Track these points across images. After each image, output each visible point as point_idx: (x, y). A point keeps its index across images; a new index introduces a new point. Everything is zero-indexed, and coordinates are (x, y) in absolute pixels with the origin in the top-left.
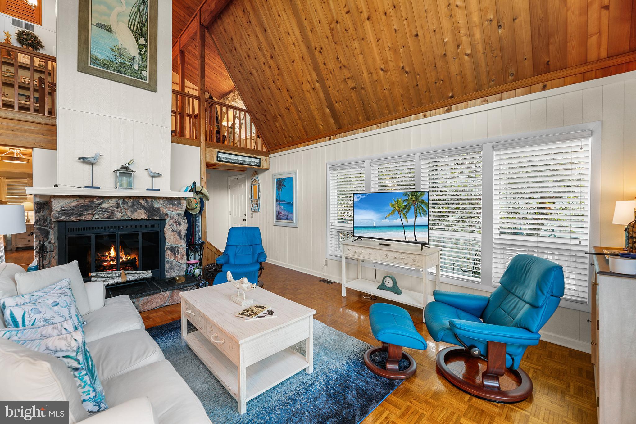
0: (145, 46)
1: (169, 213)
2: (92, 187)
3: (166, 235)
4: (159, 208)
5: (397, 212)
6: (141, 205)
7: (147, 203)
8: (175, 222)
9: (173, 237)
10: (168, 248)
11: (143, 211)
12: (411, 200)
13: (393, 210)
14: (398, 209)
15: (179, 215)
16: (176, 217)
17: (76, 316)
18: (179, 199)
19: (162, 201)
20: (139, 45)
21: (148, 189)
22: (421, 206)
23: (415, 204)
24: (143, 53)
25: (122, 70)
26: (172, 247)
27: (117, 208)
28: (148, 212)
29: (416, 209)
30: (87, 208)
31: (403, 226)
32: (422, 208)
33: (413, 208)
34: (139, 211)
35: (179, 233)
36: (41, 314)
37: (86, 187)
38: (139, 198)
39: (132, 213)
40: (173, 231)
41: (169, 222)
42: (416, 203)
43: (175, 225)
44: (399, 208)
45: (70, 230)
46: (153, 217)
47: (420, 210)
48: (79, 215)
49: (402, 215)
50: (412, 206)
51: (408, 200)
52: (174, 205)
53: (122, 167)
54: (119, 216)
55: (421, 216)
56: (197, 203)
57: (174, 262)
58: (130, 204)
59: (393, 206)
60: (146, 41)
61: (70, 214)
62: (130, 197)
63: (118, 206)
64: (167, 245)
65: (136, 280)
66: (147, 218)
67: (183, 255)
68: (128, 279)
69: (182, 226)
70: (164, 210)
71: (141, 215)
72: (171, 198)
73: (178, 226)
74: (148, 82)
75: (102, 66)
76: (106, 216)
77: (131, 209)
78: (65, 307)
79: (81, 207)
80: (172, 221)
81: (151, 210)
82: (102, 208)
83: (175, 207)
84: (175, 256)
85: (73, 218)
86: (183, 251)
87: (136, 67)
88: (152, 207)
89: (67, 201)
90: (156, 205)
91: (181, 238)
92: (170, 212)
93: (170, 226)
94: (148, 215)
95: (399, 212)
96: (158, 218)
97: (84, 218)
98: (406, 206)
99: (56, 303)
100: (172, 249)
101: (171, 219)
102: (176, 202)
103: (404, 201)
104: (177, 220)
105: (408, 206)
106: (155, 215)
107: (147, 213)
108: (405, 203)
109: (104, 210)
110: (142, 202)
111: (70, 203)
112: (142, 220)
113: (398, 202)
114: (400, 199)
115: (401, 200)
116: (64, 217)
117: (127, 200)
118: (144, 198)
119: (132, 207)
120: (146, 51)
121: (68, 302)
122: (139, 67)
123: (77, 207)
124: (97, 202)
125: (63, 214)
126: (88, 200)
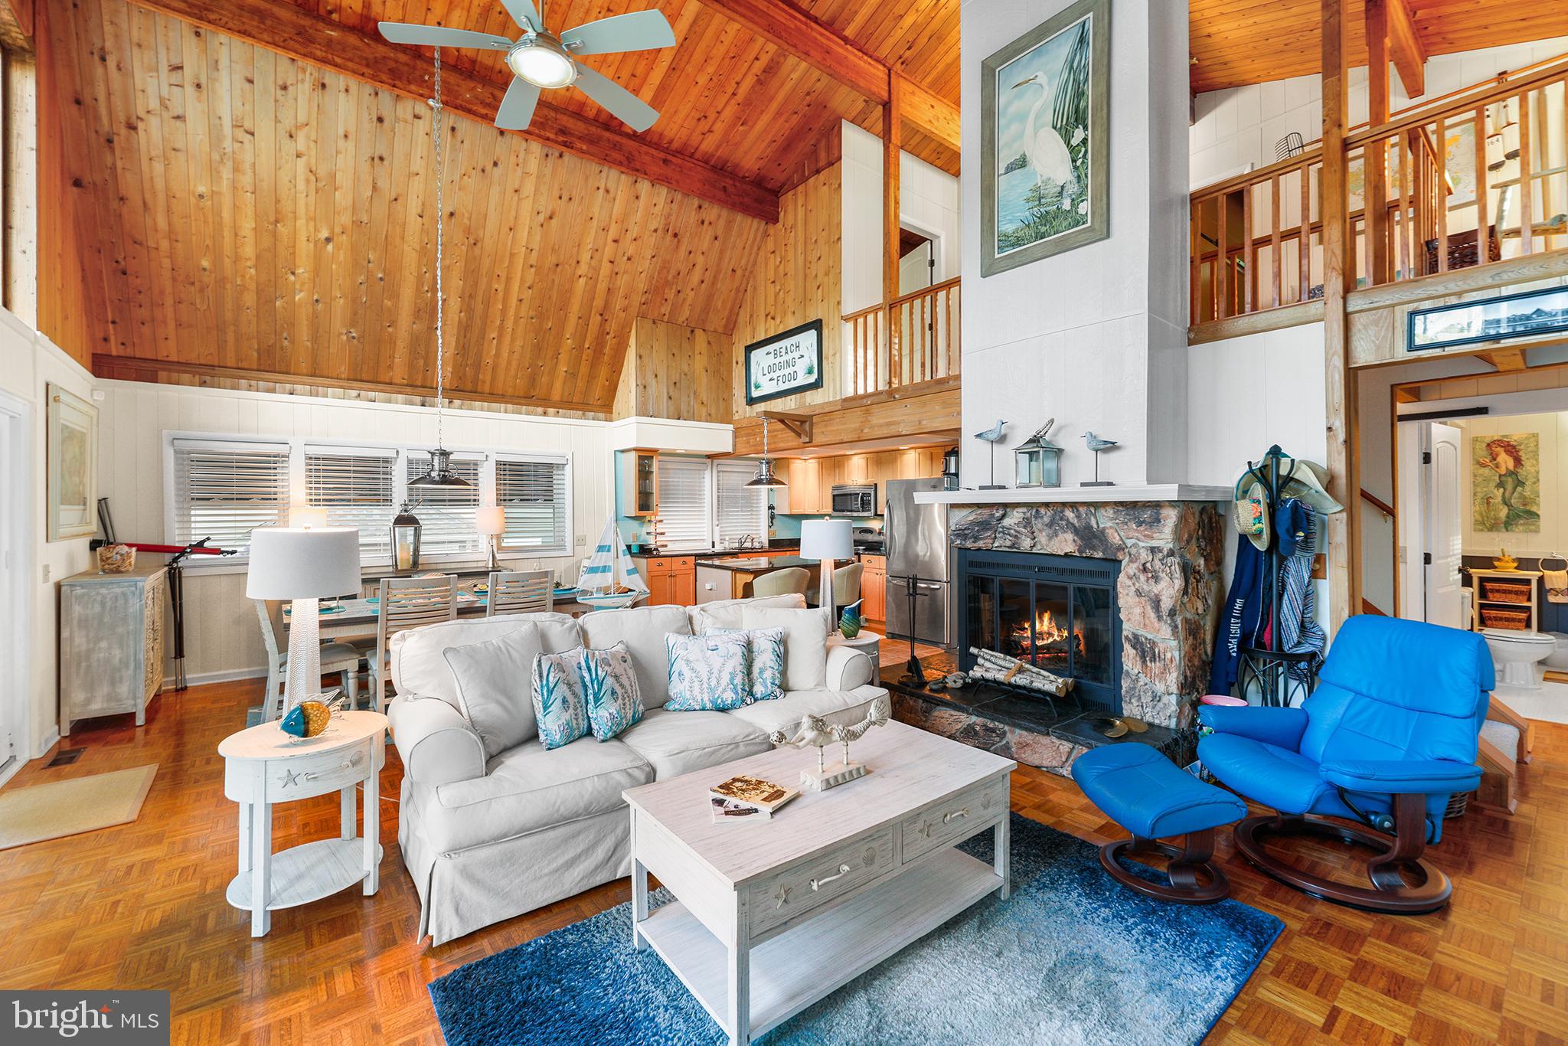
0: (1084, 141)
1: (1129, 543)
2: (991, 487)
3: (1121, 602)
4: (1104, 529)
6: (1068, 520)
7: (1078, 517)
8: (1145, 570)
9: (1138, 611)
10: (1127, 638)
11: (1070, 536)
15: (1153, 550)
16: (1145, 555)
18: (1157, 505)
19: (1110, 512)
20: (1072, 150)
21: (1083, 485)
24: (1079, 163)
25: (1043, 229)
26: (1136, 636)
27: (1025, 527)
28: (1082, 538)
30: (984, 525)
34: (1061, 536)
35: (1156, 603)
37: (981, 488)
38: (1064, 504)
39: (1050, 538)
40: (1139, 593)
41: (1128, 568)
43: (1142, 578)
45: (972, 564)
46: (1088, 553)
48: (976, 539)
52: (1140, 524)
54: (1026, 544)
57: (1143, 679)
58: (1046, 520)
60: (1085, 128)
61: (965, 537)
62: (1047, 505)
63: (1027, 523)
64: (1128, 629)
66: (1077, 554)
67: (1165, 669)
69: (1165, 581)
70: (1114, 538)
71: (1065, 544)
72: (1134, 505)
73: (1152, 581)
74: (1089, 224)
76: (1008, 543)
77: (1047, 531)
79: (980, 524)
80: (1135, 565)
81: (1089, 536)
82: (1003, 527)
83: (1142, 528)
84: (1144, 662)
85: (969, 544)
86: (1169, 655)
87: (1066, 205)
88: (1089, 527)
89: (965, 512)
90: (1104, 520)
91: (1160, 618)
92: (1134, 541)
93: (1130, 578)
94: (1080, 546)
96: (1099, 555)
97: (980, 544)
100: (1136, 642)
101: (1131, 561)
102: (1147, 515)
104: (1148, 565)
106: (1093, 548)
107: (1079, 542)
109: (1006, 531)
110: (1069, 514)
112: (1066, 555)
116: (959, 542)
117: (1042, 511)
118: (1074, 505)
119: (1050, 525)
120: (1086, 152)
122: (1073, 200)
123: (974, 523)
124: (997, 515)
125: (958, 536)
126: (986, 511)
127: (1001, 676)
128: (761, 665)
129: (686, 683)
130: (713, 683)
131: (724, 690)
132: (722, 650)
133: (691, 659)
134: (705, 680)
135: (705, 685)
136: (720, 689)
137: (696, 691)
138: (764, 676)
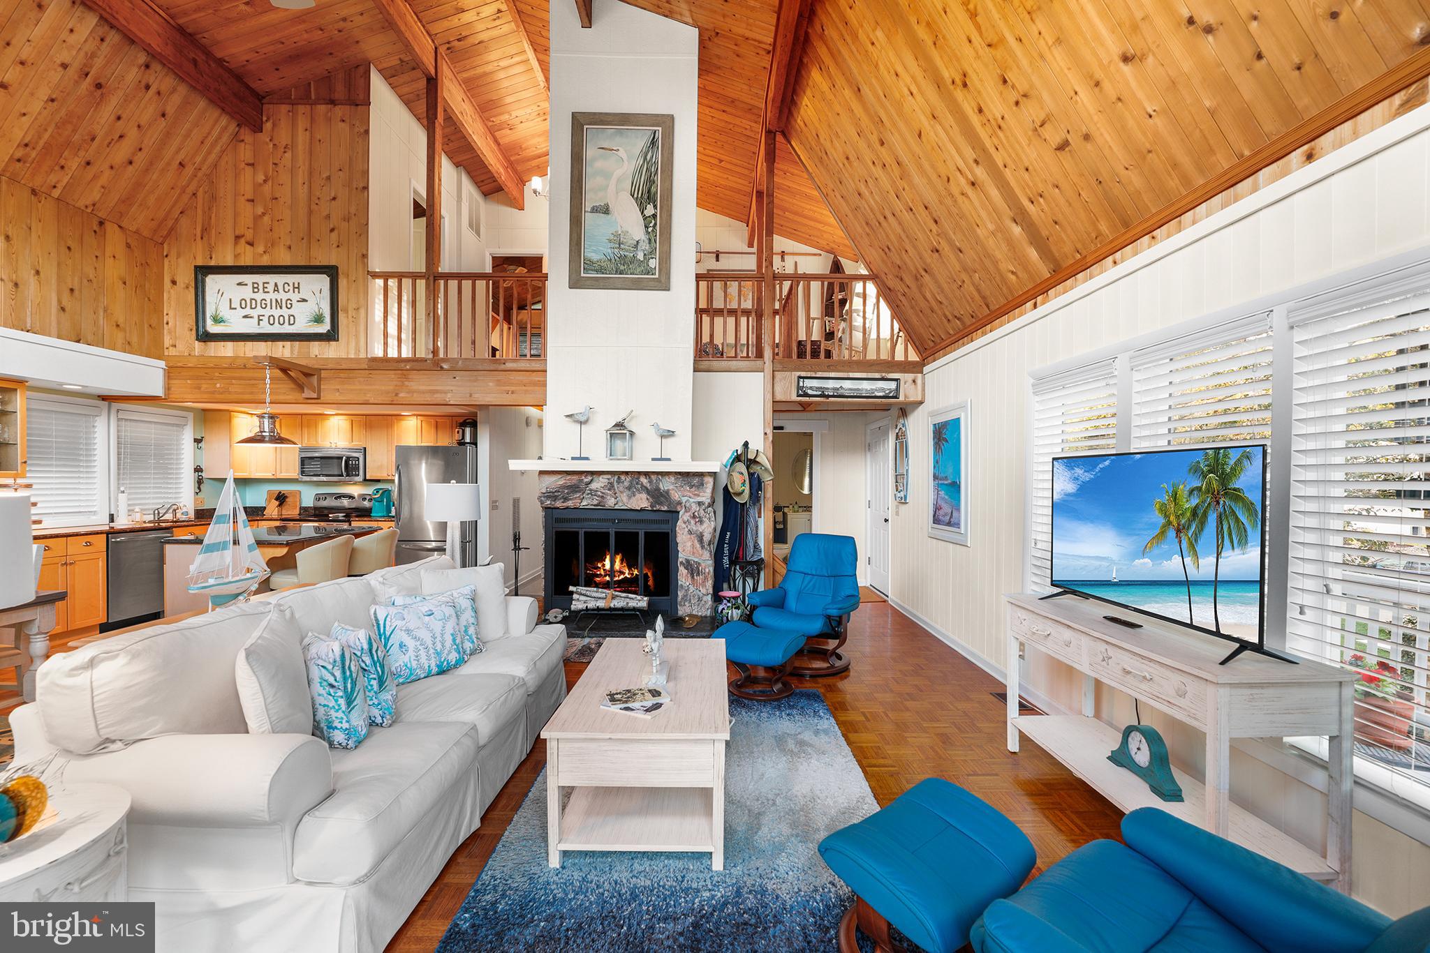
0: (654, 216)
1: (684, 499)
2: (581, 458)
3: (679, 540)
4: (668, 490)
5: (1172, 533)
6: (642, 484)
7: (650, 482)
8: (694, 517)
9: (689, 544)
10: (681, 563)
11: (644, 496)
12: (1208, 491)
13: (1164, 526)
14: (1175, 523)
15: (700, 504)
16: (695, 507)
17: (452, 635)
18: (701, 475)
19: (672, 479)
20: (645, 218)
21: (653, 459)
22: (1233, 513)
23: (1218, 503)
24: (650, 229)
25: (622, 268)
26: (688, 561)
27: (609, 490)
28: (653, 497)
29: (1221, 523)
30: (574, 488)
31: (1188, 583)
32: (1237, 519)
33: (1212, 518)
34: (638, 496)
35: (700, 538)
36: (404, 622)
37: (573, 458)
38: (639, 473)
39: (630, 497)
40: (690, 532)
41: (684, 516)
42: (1222, 502)
43: (693, 522)
44: (1178, 517)
45: (558, 520)
46: (658, 507)
47: (1229, 527)
48: (566, 499)
49: (1185, 545)
50: (1210, 512)
51: (1199, 489)
52: (691, 487)
53: (616, 425)
54: (610, 502)
55: (1233, 548)
56: (744, 484)
57: (692, 589)
58: (626, 484)
59: (1164, 510)
60: (655, 207)
61: (555, 498)
62: (627, 473)
63: (611, 486)
64: (682, 557)
65: (622, 609)
66: (650, 508)
67: (706, 579)
68: (612, 605)
69: (705, 525)
70: (675, 496)
71: (641, 501)
72: (687, 474)
73: (698, 524)
74: (657, 276)
75: (597, 271)
76: (595, 502)
77: (628, 492)
78: (440, 620)
79: (568, 487)
80: (688, 514)
81: (657, 495)
82: (591, 490)
83: (693, 490)
84: (693, 577)
85: (559, 504)
86: (707, 570)
87: (640, 256)
88: (658, 489)
89: (553, 478)
90: (666, 485)
91: (703, 547)
92: (686, 498)
93: (685, 523)
94: (652, 503)
95: (1178, 531)
96: (665, 508)
97: (570, 504)
98: (1194, 512)
99: (429, 613)
100: (688, 565)
101: (686, 511)
102: (695, 481)
103: (1191, 492)
104: (696, 514)
105: (1200, 512)
106: (661, 504)
107: (651, 500)
108: (1195, 501)
109: (593, 493)
110: (644, 480)
111: (556, 481)
112: (642, 510)
113: (1175, 497)
114: (1181, 487)
115: (1183, 490)
116: (549, 502)
117: (623, 477)
118: (647, 474)
119: (629, 488)
120: (655, 224)
121: (447, 615)
122: (645, 255)
123: (564, 487)
124: (586, 480)
125: (548, 497)
126: (575, 477)
127: (601, 604)
128: (465, 623)
129: (411, 653)
130: (439, 647)
131: (450, 652)
132: (438, 614)
133: (411, 627)
134: (430, 646)
135: (432, 651)
136: (446, 651)
137: (423, 660)
138: (470, 633)
